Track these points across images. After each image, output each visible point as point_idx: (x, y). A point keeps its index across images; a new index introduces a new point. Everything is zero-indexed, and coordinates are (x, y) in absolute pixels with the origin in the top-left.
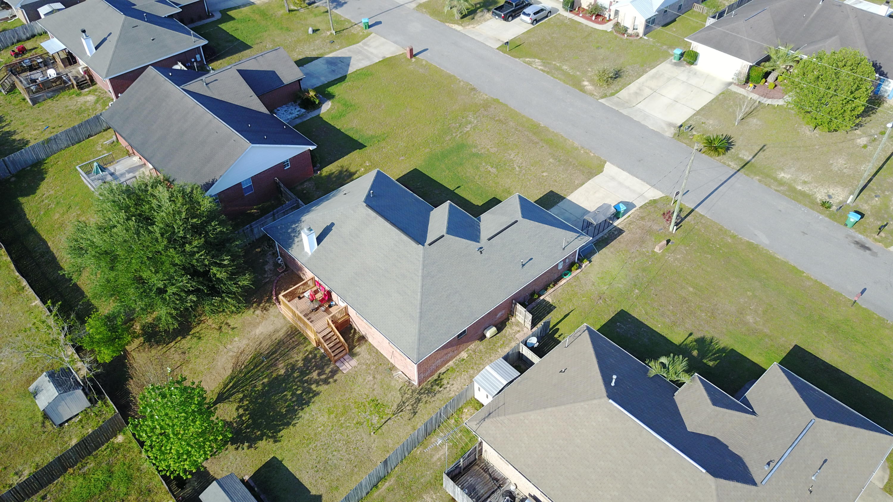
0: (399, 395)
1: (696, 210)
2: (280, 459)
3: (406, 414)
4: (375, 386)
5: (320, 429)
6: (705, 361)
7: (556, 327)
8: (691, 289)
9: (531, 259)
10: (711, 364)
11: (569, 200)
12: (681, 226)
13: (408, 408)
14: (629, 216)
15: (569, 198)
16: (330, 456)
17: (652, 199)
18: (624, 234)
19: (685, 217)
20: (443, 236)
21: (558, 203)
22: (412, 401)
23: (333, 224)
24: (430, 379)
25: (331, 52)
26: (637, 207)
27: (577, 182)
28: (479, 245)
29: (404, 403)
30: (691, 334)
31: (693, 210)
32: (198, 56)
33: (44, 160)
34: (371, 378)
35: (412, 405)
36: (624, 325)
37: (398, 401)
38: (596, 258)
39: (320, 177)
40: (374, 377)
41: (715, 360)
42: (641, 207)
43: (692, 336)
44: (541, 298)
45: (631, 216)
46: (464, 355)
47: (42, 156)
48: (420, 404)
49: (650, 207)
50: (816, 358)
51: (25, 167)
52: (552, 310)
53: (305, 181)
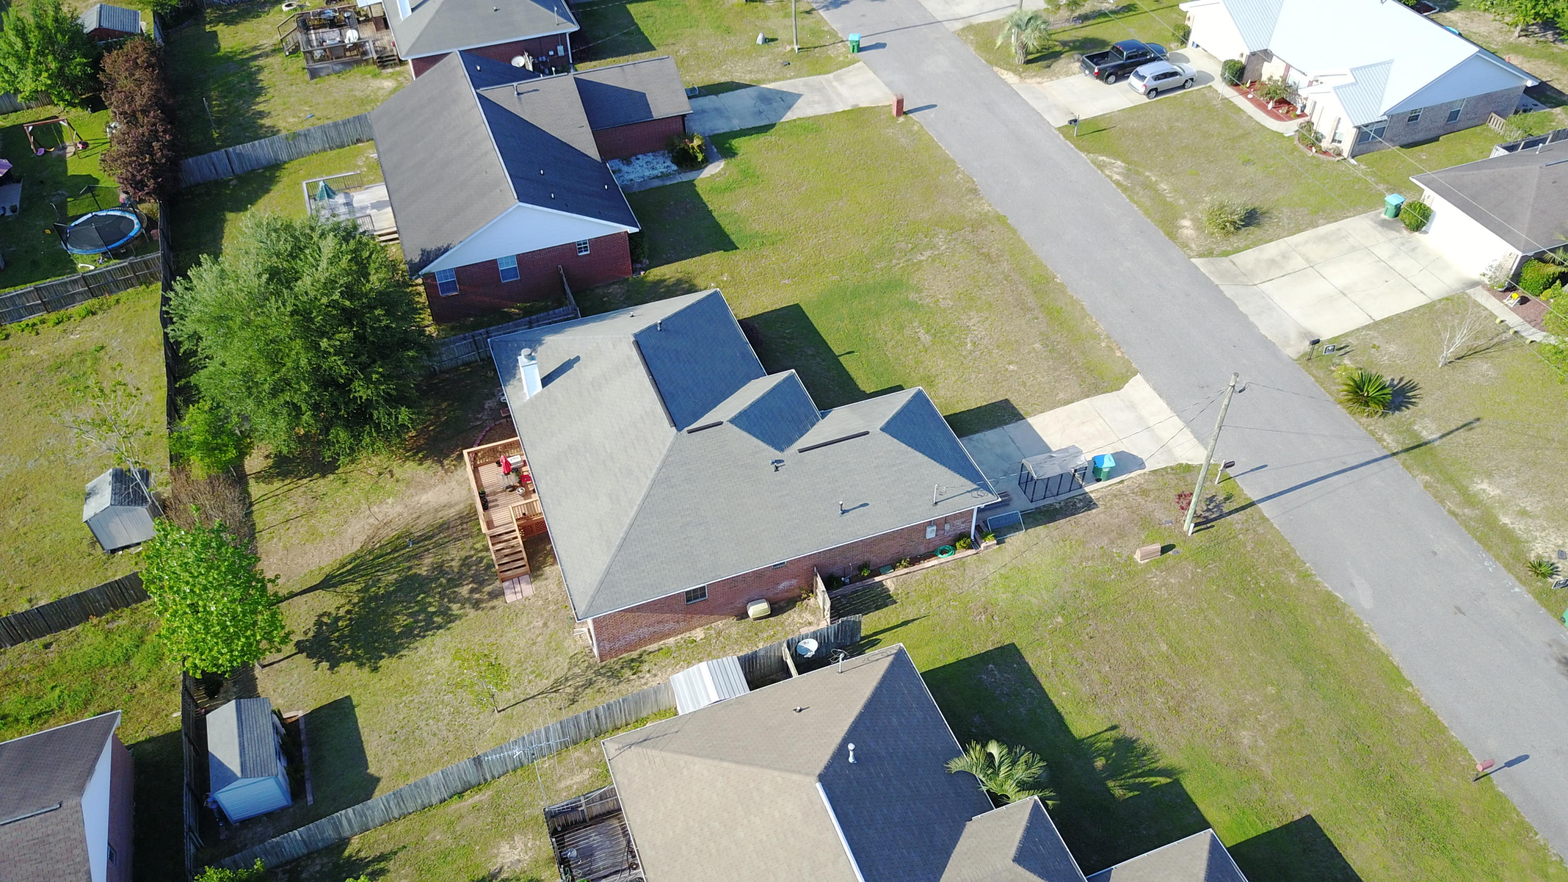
0: (566, 666)
1: (1260, 505)
2: (355, 703)
3: (560, 699)
4: (540, 638)
5: (429, 677)
6: (1110, 784)
7: (877, 637)
8: (1164, 647)
9: (865, 505)
10: (1118, 792)
11: (1030, 425)
12: (1213, 526)
13: (568, 690)
14: (1122, 482)
15: (1030, 420)
16: (422, 724)
17: (1184, 462)
18: (1094, 511)
19: (1230, 513)
20: (721, 423)
21: (1006, 424)
22: (580, 681)
23: (577, 359)
24: (625, 655)
25: (775, 80)
26: (1146, 470)
27: (1061, 395)
28: (778, 455)
29: (567, 680)
30: (1114, 728)
31: (1252, 504)
32: (560, 49)
33: (285, 162)
34: (540, 624)
35: (577, 688)
36: (999, 672)
37: (560, 673)
38: (1016, 540)
39: (642, 282)
40: (545, 624)
41: (1130, 788)
42: (1154, 472)
43: (1113, 732)
44: (877, 579)
45: (1125, 483)
46: (699, 634)
47: (284, 156)
48: (588, 691)
49: (1171, 476)
50: (1333, 853)
51: (256, 167)
52: (887, 606)
53: (614, 283)
